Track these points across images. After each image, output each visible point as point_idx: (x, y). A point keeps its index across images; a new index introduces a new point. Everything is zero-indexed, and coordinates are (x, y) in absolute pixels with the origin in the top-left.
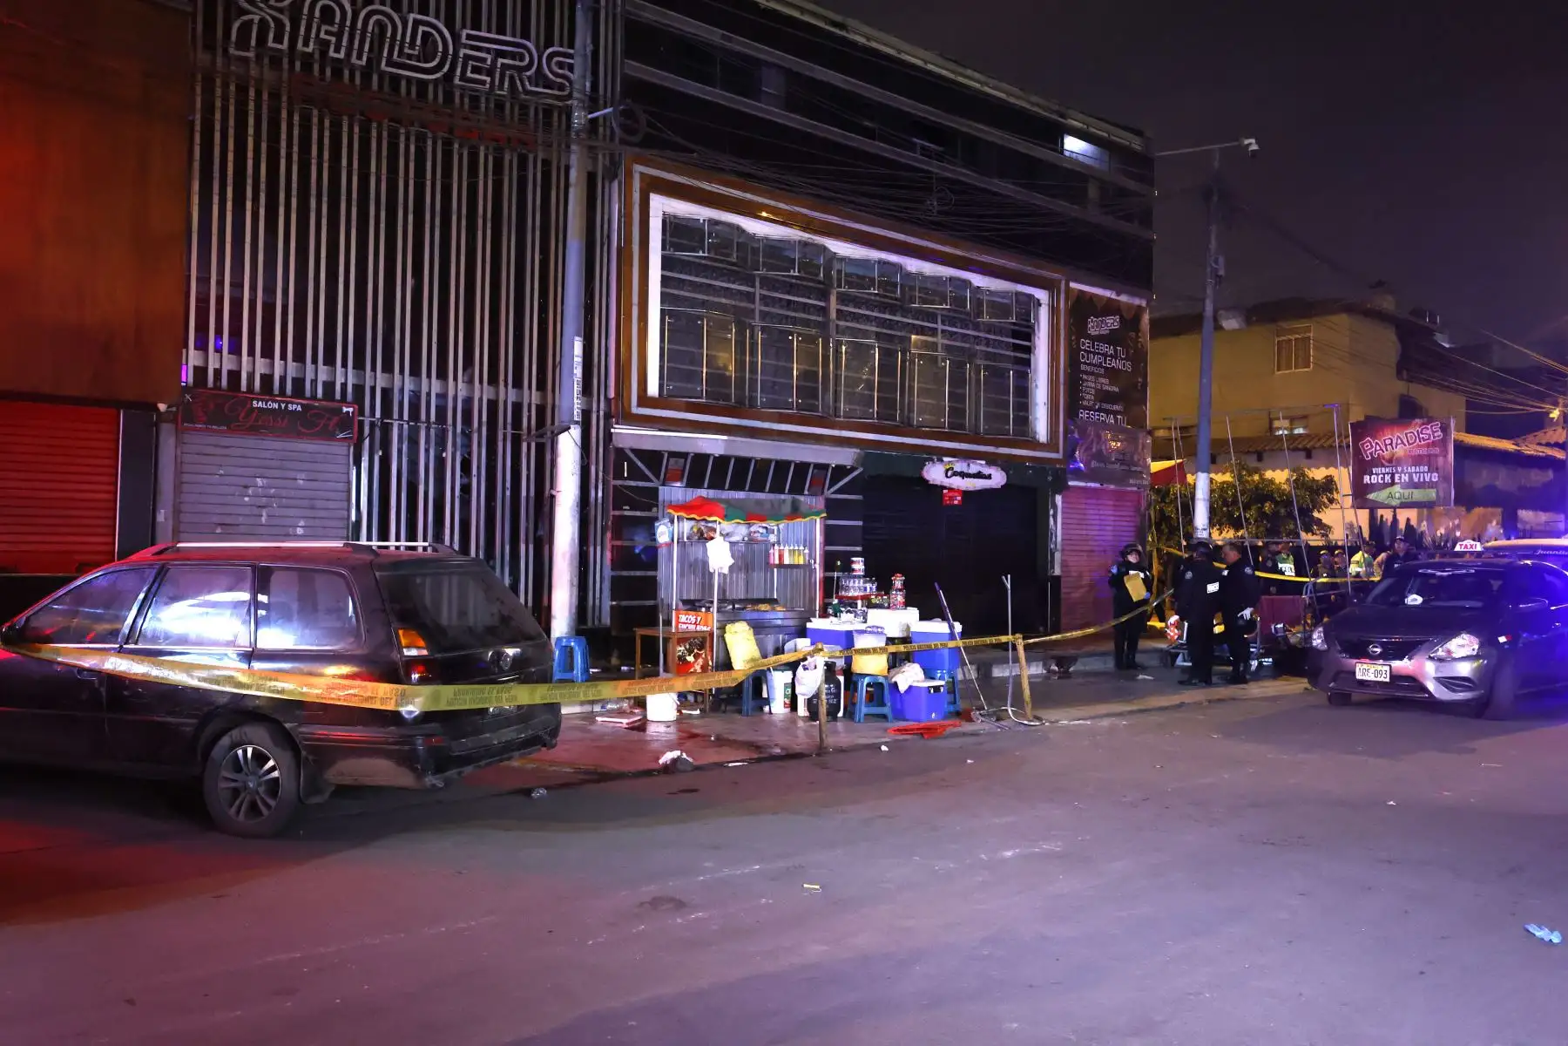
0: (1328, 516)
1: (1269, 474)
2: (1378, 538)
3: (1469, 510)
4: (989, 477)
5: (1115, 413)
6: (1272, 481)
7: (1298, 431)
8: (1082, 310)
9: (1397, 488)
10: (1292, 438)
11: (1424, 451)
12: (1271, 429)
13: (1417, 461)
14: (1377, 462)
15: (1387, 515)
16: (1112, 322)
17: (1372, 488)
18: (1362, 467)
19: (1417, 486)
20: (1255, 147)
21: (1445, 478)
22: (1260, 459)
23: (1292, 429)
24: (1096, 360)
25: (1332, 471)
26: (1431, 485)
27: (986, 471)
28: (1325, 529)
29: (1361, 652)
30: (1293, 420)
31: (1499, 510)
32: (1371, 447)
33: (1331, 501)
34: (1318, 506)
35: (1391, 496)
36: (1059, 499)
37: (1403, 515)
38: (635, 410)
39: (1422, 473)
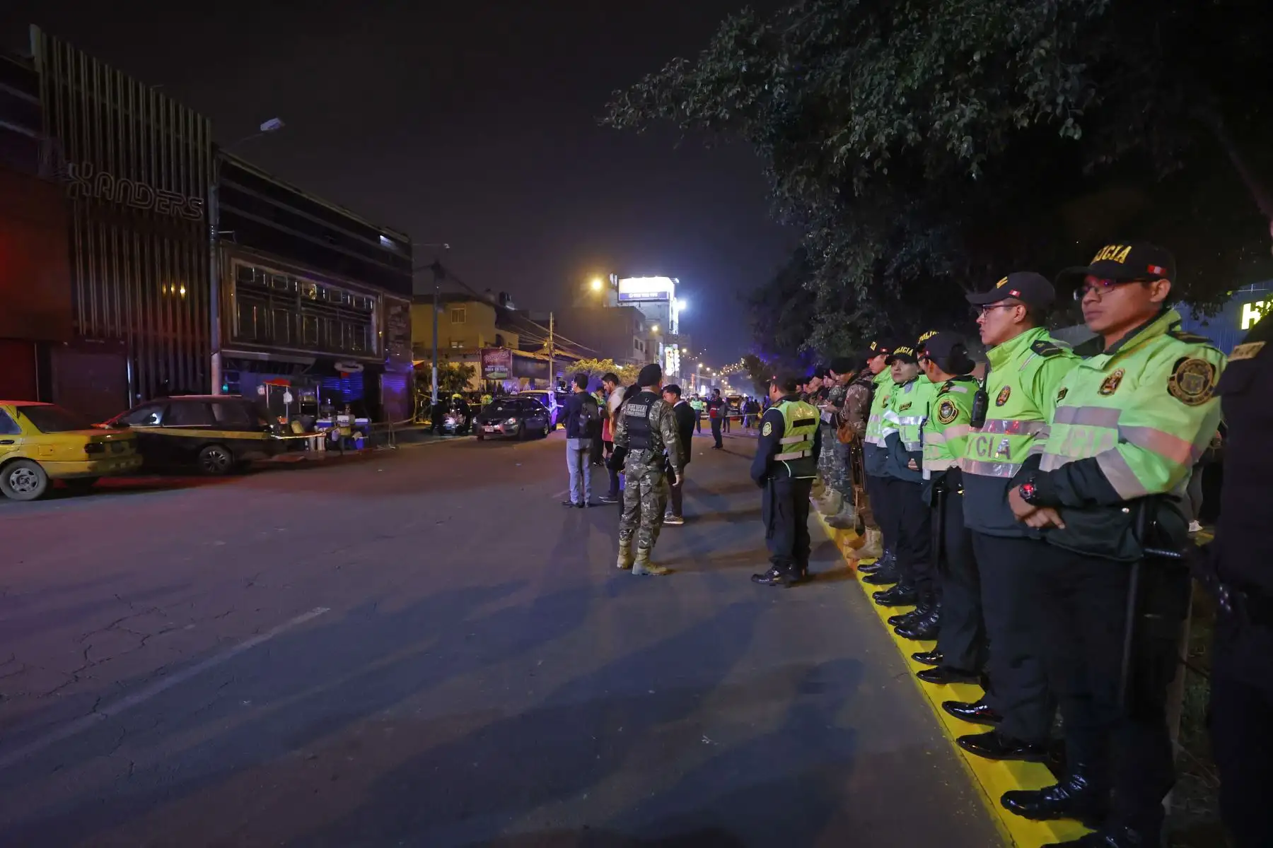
0: (471, 381)
1: (451, 364)
2: (490, 389)
3: (519, 378)
4: (357, 368)
5: (400, 343)
6: (452, 368)
7: (461, 347)
8: (388, 304)
9: (495, 373)
10: (458, 349)
11: (503, 360)
12: (450, 345)
13: (502, 363)
14: (489, 364)
15: (493, 381)
16: (399, 309)
17: (488, 373)
18: (484, 365)
19: (502, 372)
20: (448, 247)
21: (509, 370)
22: (447, 357)
23: (458, 346)
24: (393, 323)
25: (472, 364)
26: (505, 372)
27: (357, 365)
28: (471, 386)
29: (486, 423)
30: (459, 342)
31: (528, 379)
32: (487, 358)
33: (473, 375)
34: (469, 377)
35: (494, 375)
36: (382, 376)
37: (497, 381)
38: (231, 342)
39: (503, 368)
